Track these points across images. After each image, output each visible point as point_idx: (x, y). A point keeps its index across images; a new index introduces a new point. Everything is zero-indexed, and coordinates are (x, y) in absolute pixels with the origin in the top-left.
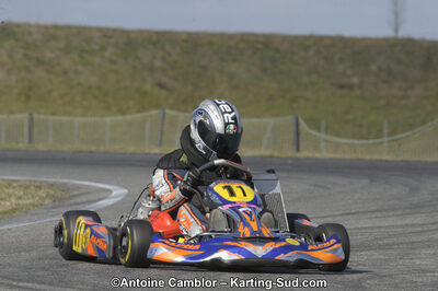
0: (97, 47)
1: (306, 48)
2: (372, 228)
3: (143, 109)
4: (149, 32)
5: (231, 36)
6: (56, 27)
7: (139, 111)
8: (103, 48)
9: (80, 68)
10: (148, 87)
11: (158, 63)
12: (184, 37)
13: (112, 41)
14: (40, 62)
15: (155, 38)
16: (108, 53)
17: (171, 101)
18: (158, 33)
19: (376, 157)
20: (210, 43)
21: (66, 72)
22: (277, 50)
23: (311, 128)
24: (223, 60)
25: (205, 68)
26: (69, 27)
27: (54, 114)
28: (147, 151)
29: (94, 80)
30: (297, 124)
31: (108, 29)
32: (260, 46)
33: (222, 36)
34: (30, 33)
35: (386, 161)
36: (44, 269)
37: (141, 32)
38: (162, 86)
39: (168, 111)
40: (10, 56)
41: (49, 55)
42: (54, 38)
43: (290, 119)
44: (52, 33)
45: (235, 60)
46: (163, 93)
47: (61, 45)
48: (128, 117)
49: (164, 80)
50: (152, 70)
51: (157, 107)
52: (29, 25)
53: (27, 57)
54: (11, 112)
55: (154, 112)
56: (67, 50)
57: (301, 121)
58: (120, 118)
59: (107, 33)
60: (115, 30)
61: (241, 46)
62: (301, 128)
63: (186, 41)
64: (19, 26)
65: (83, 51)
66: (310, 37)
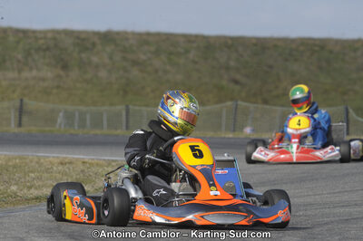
0: (182, 51)
1: (355, 50)
3: (220, 101)
4: (225, 38)
5: (293, 41)
6: (148, 34)
7: (217, 103)
8: (187, 51)
9: (168, 67)
10: (224, 83)
11: (232, 63)
12: (254, 41)
13: (195, 45)
14: (135, 63)
15: (230, 42)
16: (191, 56)
17: (243, 94)
18: (233, 39)
20: (275, 46)
21: (156, 71)
22: (331, 52)
23: (358, 115)
24: (286, 60)
25: (271, 67)
26: (158, 34)
27: (147, 106)
28: (223, 135)
29: (179, 77)
30: (347, 113)
31: (190, 36)
32: (316, 48)
33: (285, 40)
34: (127, 39)
37: (218, 38)
38: (236, 82)
39: (240, 102)
40: (111, 58)
41: (143, 57)
42: (147, 43)
43: (341, 108)
44: (145, 39)
45: (296, 60)
46: (237, 88)
47: (153, 49)
48: (208, 108)
49: (238, 77)
50: (228, 68)
51: (232, 99)
52: (126, 33)
53: (124, 59)
54: (112, 104)
55: (229, 103)
56: (157, 53)
57: (351, 111)
59: (190, 39)
60: (197, 36)
61: (302, 48)
62: (350, 115)
63: (255, 45)
64: (118, 33)
65: (171, 54)
66: (359, 41)
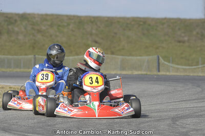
0: (66, 24)
1: (163, 24)
2: (193, 107)
4: (90, 17)
5: (128, 19)
6: (47, 15)
8: (68, 25)
9: (58, 34)
10: (89, 42)
11: (94, 31)
12: (106, 19)
13: (73, 21)
14: (39, 31)
15: (93, 20)
16: (71, 27)
18: (94, 17)
19: (195, 74)
20: (118, 22)
21: (51, 36)
22: (150, 25)
23: (164, 60)
24: (124, 30)
25: (116, 33)
26: (52, 15)
29: (64, 39)
30: (159, 59)
31: (71, 16)
32: (141, 23)
33: (123, 18)
34: (35, 18)
35: (200, 76)
36: (40, 127)
37: (86, 17)
38: (96, 42)
40: (25, 29)
41: (43, 28)
42: (46, 20)
43: (156, 57)
44: (45, 18)
45: (130, 30)
47: (49, 23)
49: (97, 39)
50: (91, 34)
52: (34, 14)
53: (33, 29)
54: (26, 55)
56: (51, 26)
57: (160, 58)
58: (76, 57)
59: (70, 18)
60: (74, 16)
61: (133, 23)
62: (160, 61)
63: (107, 21)
64: (29, 14)
65: (59, 26)
66: (165, 19)
